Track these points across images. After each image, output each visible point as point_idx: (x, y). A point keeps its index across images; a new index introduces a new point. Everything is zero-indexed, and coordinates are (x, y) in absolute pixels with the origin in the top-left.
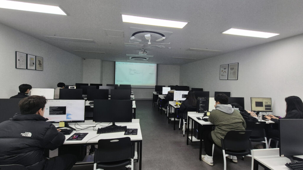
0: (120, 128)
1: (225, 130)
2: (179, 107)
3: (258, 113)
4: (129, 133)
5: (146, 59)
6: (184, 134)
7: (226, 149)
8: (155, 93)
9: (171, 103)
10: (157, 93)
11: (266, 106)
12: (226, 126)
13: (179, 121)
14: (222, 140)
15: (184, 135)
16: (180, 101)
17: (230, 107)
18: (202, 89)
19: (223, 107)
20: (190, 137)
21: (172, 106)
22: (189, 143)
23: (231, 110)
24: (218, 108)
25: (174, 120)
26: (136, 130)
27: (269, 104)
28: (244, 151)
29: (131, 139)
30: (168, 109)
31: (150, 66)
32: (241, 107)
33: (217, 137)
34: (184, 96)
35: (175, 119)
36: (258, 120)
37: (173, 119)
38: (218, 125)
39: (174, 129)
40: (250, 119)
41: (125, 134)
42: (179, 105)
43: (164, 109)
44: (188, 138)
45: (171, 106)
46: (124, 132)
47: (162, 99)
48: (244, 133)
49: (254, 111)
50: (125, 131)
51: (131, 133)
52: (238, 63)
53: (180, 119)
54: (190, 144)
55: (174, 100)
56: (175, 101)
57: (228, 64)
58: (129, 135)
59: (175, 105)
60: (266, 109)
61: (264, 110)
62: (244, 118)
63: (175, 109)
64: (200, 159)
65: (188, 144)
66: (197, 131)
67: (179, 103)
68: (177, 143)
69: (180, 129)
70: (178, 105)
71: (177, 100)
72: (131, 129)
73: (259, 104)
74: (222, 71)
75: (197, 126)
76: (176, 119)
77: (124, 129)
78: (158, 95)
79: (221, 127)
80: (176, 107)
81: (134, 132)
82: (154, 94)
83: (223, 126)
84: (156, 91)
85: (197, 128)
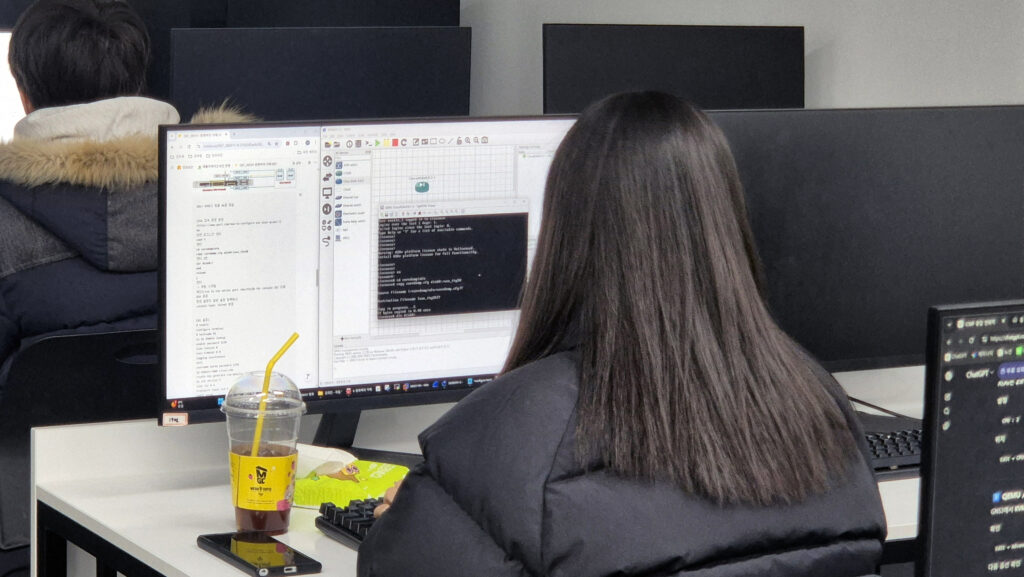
16: (335, 414)
21: (112, 561)
67: (312, 457)
71: (257, 393)
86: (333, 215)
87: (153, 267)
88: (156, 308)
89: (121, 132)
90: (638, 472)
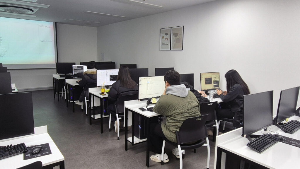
0: (11, 149)
1: (181, 120)
2: (107, 95)
3: (207, 92)
4: (34, 154)
5: (32, 11)
6: (118, 136)
7: (182, 143)
8: (57, 77)
9: (91, 90)
10: (61, 76)
11: (215, 82)
12: (182, 114)
13: (109, 117)
14: (176, 133)
15: (118, 138)
16: (107, 87)
17: (185, 88)
18: (136, 65)
19: (177, 88)
20: (130, 139)
21: (94, 95)
22: (128, 147)
23: (185, 91)
24: (169, 92)
25: (100, 118)
26: (47, 146)
27: (217, 79)
28: (200, 141)
29: (43, 163)
30: (86, 101)
31: (39, 26)
32: (191, 86)
33: (170, 131)
34: (112, 78)
35: (101, 116)
36: (209, 100)
37: (98, 117)
38: (172, 115)
39: (102, 132)
40: (203, 101)
41: (25, 158)
42: (107, 93)
43: (78, 103)
44: (126, 141)
45: (92, 96)
46: (22, 156)
47: (74, 85)
48: (200, 119)
49: (204, 90)
50: (24, 153)
51: (38, 153)
52: (183, 26)
53: (111, 114)
54: (131, 148)
55: (98, 85)
56: (99, 87)
57: (171, 28)
58: (34, 157)
59: (100, 94)
60: (215, 86)
61: (213, 88)
62: (198, 100)
63: (101, 99)
64: (147, 165)
65: (126, 149)
66: (140, 127)
67: (106, 89)
68: (110, 152)
69: (110, 130)
70: (105, 93)
71: (102, 86)
72: (36, 147)
73: (208, 81)
74: (163, 37)
75: (140, 120)
76: (104, 116)
77: (21, 149)
78: (64, 80)
79: (175, 117)
80: (102, 97)
81: (44, 149)
82: (54, 79)
83: (178, 116)
84: (58, 72)
85: (140, 123)
86: (107, 75)
87: (96, 79)
88: (96, 82)
89: (94, 71)
90: (124, 87)
